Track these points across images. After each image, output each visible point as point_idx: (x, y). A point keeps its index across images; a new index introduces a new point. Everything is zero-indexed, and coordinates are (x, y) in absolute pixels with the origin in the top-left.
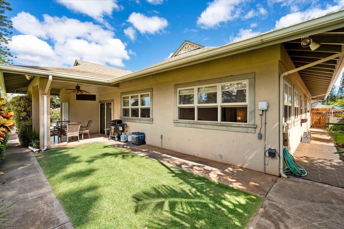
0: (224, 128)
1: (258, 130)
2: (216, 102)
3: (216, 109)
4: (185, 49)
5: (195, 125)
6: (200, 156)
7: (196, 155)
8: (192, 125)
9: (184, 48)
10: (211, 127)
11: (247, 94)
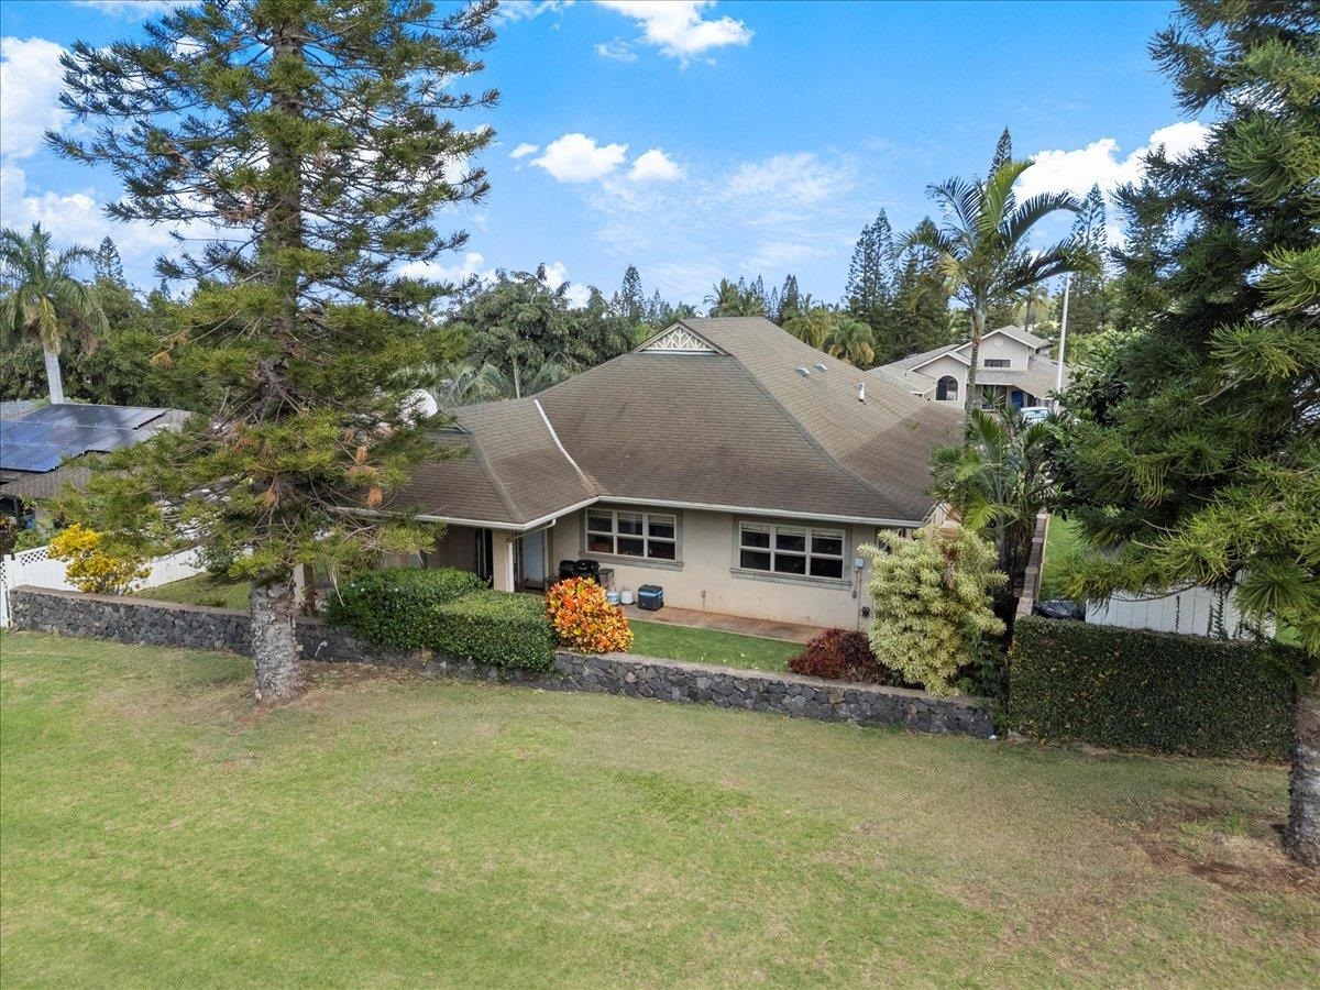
0: (814, 583)
1: (852, 588)
2: (803, 550)
3: (803, 558)
4: (673, 341)
5: (771, 579)
6: (778, 620)
7: (771, 619)
8: (765, 578)
9: (671, 337)
10: (795, 581)
11: (843, 543)
